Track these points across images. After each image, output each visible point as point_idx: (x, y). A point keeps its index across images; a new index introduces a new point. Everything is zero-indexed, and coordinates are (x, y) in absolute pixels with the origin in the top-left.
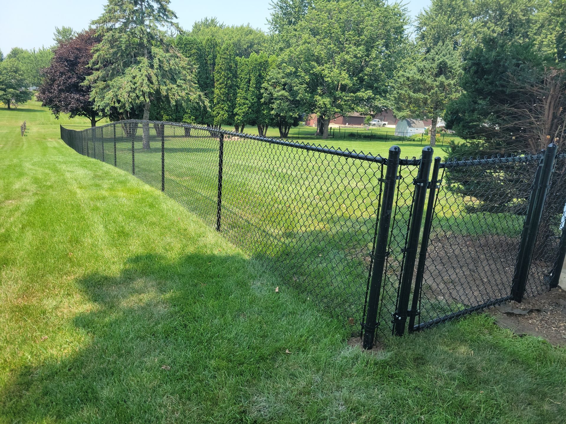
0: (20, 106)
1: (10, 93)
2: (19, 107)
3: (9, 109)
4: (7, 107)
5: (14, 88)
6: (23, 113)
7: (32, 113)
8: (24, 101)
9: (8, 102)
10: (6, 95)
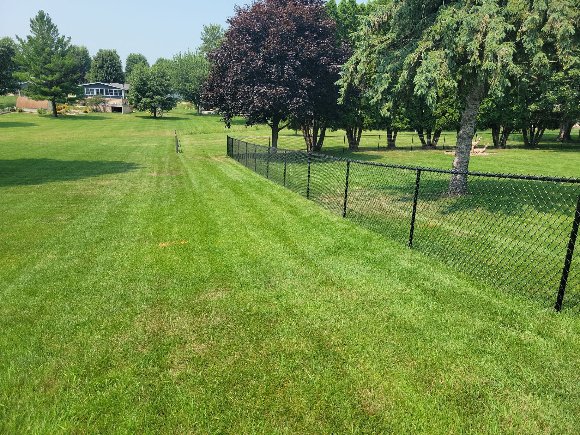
0: (165, 114)
1: (157, 100)
2: (164, 116)
3: (155, 117)
4: (153, 115)
5: (161, 95)
6: (168, 122)
7: (177, 121)
8: (169, 108)
9: (154, 110)
10: (153, 102)
